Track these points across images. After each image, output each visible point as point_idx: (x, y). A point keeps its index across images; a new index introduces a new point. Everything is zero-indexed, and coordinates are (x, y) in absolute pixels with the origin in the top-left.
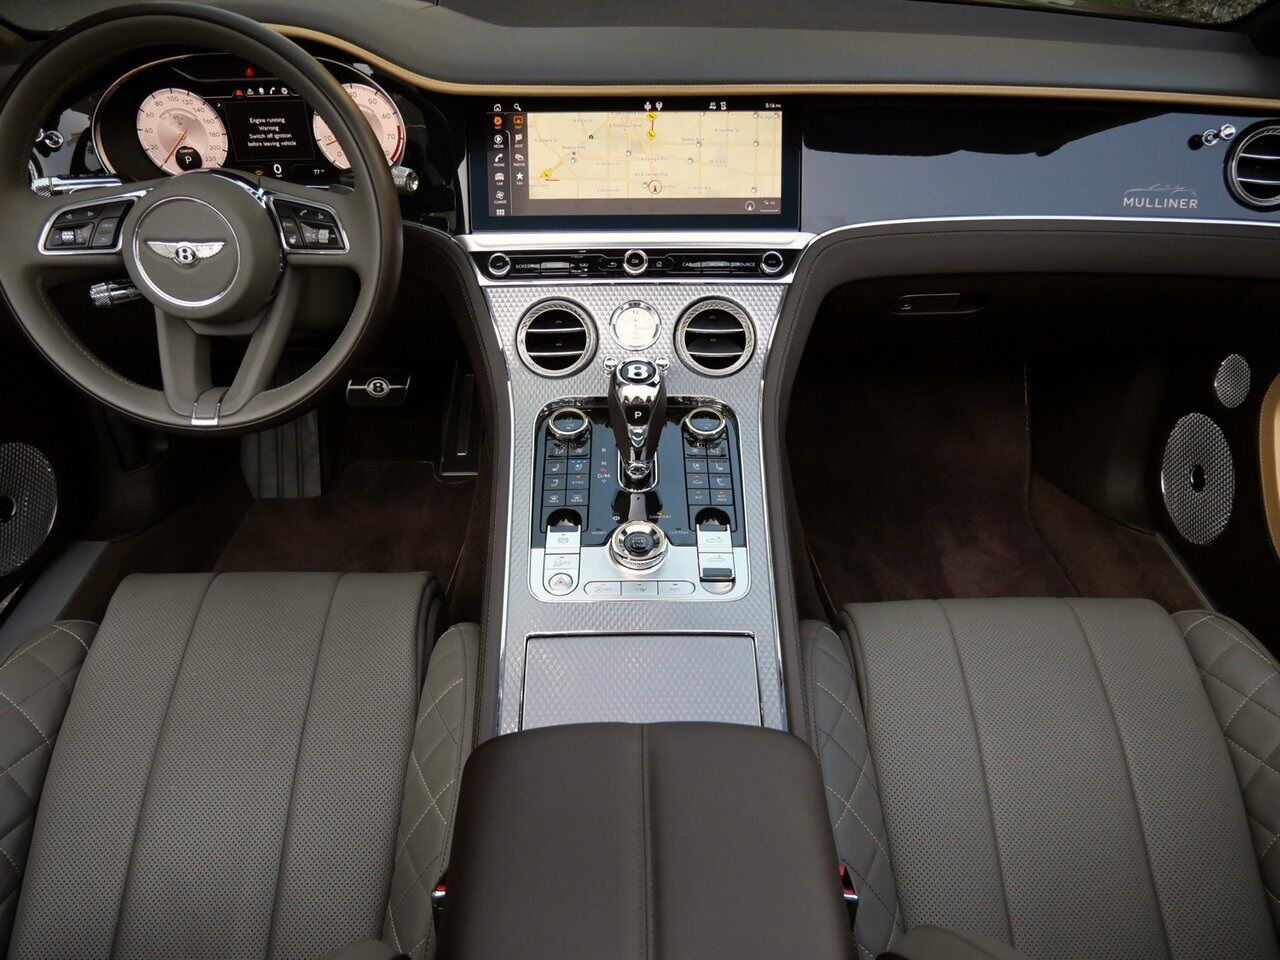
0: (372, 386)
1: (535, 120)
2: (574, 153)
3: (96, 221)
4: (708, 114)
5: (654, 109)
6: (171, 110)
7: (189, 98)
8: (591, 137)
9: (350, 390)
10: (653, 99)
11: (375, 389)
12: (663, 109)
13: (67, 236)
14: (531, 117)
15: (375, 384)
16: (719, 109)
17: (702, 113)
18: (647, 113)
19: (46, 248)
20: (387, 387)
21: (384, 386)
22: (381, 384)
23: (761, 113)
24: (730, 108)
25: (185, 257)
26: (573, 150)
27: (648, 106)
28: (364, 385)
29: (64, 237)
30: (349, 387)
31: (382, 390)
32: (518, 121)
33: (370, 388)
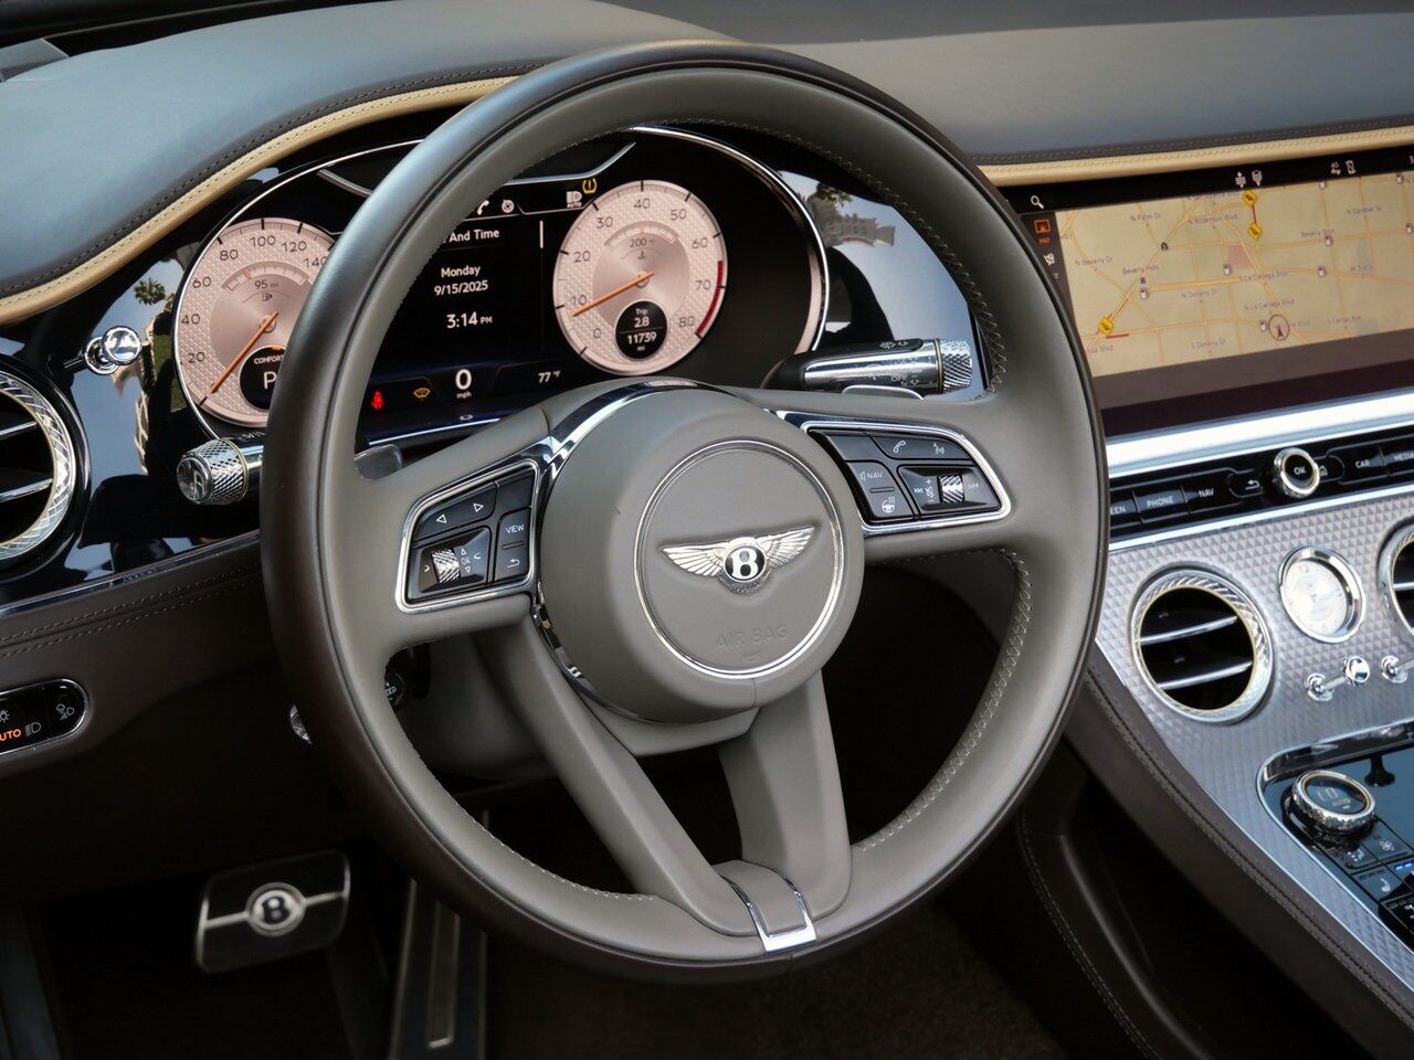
0: (258, 909)
1: (1070, 222)
2: (1143, 281)
3: (492, 522)
4: (1332, 184)
5: (1250, 185)
6: (255, 267)
7: (300, 237)
8: (1164, 246)
9: (210, 933)
10: (1247, 168)
11: (268, 918)
12: (1265, 184)
13: (447, 565)
14: (1062, 217)
15: (265, 905)
16: (1345, 175)
17: (1322, 184)
18: (1242, 193)
19: (409, 601)
20: (297, 905)
21: (289, 901)
22: (281, 900)
23: (1406, 174)
24: (1361, 172)
25: (745, 570)
26: (1138, 275)
27: (1240, 180)
28: (241, 909)
29: (441, 568)
30: (204, 923)
31: (285, 913)
32: (1043, 230)
33: (254, 914)
